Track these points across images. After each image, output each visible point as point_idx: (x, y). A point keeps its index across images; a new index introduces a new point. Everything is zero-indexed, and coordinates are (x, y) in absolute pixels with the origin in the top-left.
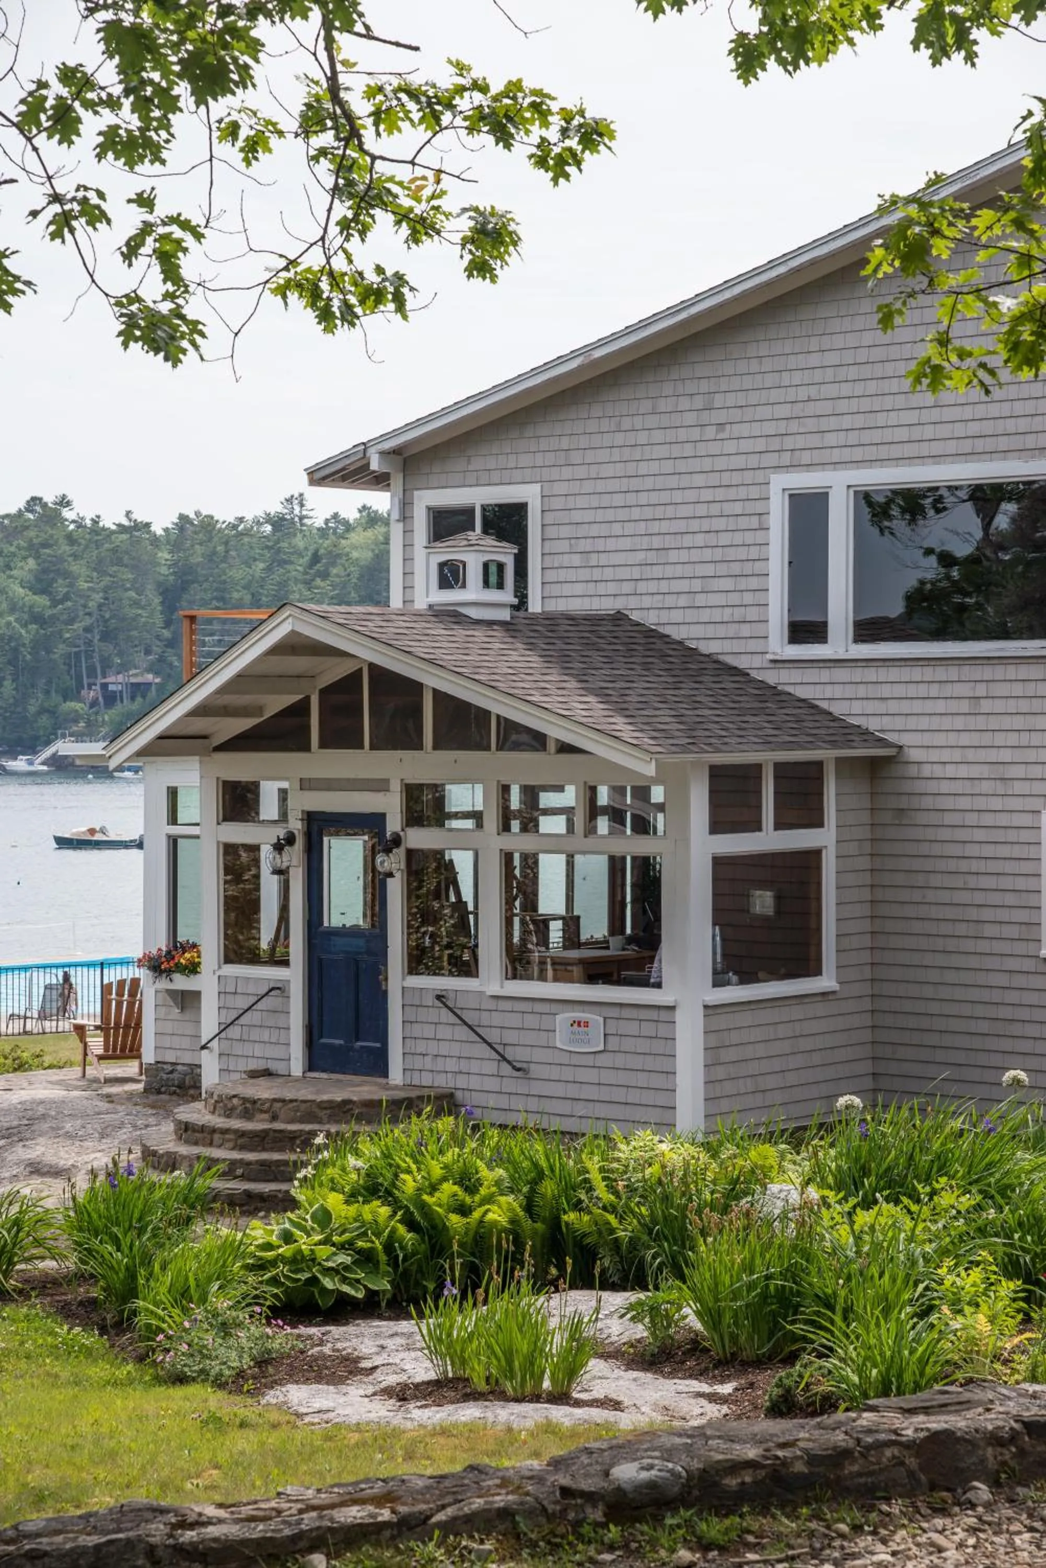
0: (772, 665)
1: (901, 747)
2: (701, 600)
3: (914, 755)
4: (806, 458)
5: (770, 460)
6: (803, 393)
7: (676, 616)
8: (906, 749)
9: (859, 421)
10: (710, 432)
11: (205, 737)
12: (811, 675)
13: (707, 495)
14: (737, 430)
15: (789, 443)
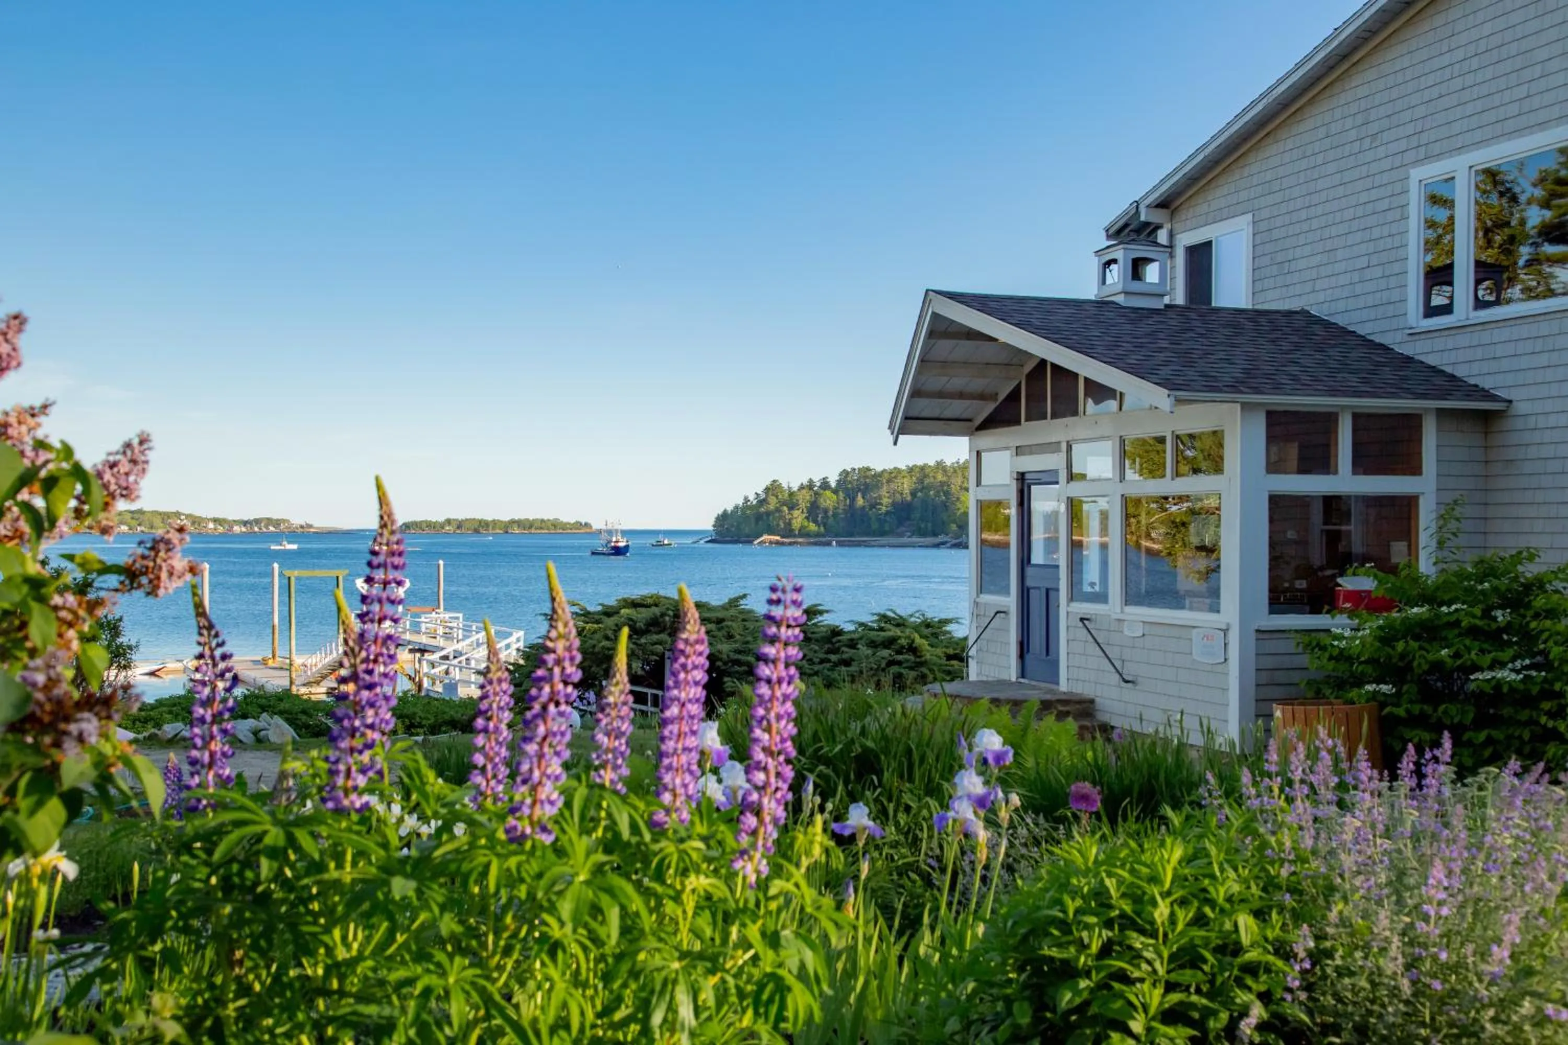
0: (1410, 338)
1: (1510, 402)
2: (1359, 289)
3: (1521, 408)
4: (1436, 148)
5: (1410, 156)
6: (1435, 92)
7: (1341, 306)
8: (1514, 403)
9: (1479, 106)
10: (1367, 143)
11: (970, 420)
12: (1439, 343)
13: (1364, 198)
14: (1386, 136)
15: (1424, 138)
